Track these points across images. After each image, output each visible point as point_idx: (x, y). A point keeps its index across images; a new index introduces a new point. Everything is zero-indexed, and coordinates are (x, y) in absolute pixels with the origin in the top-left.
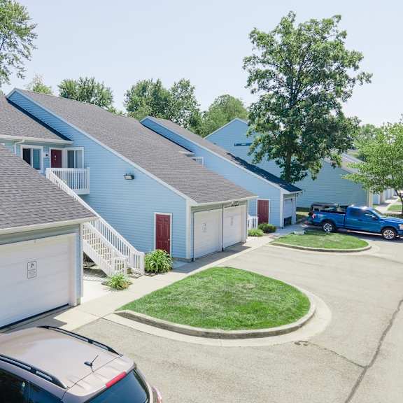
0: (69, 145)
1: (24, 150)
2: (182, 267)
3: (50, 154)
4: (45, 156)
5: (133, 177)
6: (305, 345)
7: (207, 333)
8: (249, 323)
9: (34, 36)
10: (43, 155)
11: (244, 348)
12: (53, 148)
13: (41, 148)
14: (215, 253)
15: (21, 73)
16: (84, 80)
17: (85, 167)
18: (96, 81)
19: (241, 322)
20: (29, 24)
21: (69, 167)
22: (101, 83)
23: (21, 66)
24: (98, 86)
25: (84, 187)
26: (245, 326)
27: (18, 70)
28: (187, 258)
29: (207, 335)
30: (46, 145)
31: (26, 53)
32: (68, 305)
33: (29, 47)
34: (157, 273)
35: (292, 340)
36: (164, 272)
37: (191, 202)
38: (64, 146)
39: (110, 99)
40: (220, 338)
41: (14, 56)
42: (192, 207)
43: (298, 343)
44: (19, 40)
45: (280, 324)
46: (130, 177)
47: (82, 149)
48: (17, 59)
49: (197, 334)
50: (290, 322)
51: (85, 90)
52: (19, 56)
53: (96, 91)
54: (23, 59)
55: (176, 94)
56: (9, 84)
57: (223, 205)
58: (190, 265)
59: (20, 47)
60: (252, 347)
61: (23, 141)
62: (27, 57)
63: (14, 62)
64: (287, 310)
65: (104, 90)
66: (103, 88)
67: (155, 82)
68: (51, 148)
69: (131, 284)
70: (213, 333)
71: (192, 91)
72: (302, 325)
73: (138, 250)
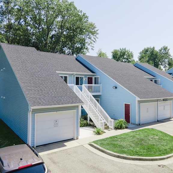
0: (95, 75)
1: (76, 77)
2: (132, 127)
3: (87, 79)
4: (85, 79)
5: (116, 88)
6: (163, 167)
7: (119, 156)
8: (141, 154)
9: (97, 34)
10: (84, 79)
11: (132, 164)
12: (89, 77)
13: (83, 76)
14: (153, 122)
15: (93, 48)
16: (122, 49)
17: (100, 84)
18: (126, 49)
19: (137, 153)
20: (96, 29)
21: (95, 84)
22: (128, 50)
23: (93, 45)
24: (127, 51)
25: (99, 92)
26: (138, 155)
27: (92, 47)
28: (137, 123)
29: (118, 157)
30: (85, 75)
31: (94, 40)
32: (73, 139)
33: (96, 38)
34: (119, 129)
35: (157, 164)
36: (123, 129)
37: (138, 99)
38: (93, 76)
39: (132, 56)
40: (124, 159)
41: (90, 42)
42: (139, 101)
43: (159, 166)
44: (92, 36)
45: (156, 156)
46: (115, 88)
47: (99, 76)
48: (91, 43)
49: (115, 156)
50: (162, 156)
51: (122, 53)
52: (92, 42)
53: (126, 53)
54: (94, 43)
55: (161, 52)
56: (89, 52)
57: (158, 100)
58: (137, 126)
59: (92, 38)
60: (136, 165)
61: (75, 74)
62: (95, 42)
63: (90, 44)
64: (164, 150)
65: (130, 53)
66: (129, 52)
67: (152, 47)
68: (87, 77)
69: (105, 132)
70: (121, 156)
71: (168, 50)
72: (168, 158)
73: (111, 118)
